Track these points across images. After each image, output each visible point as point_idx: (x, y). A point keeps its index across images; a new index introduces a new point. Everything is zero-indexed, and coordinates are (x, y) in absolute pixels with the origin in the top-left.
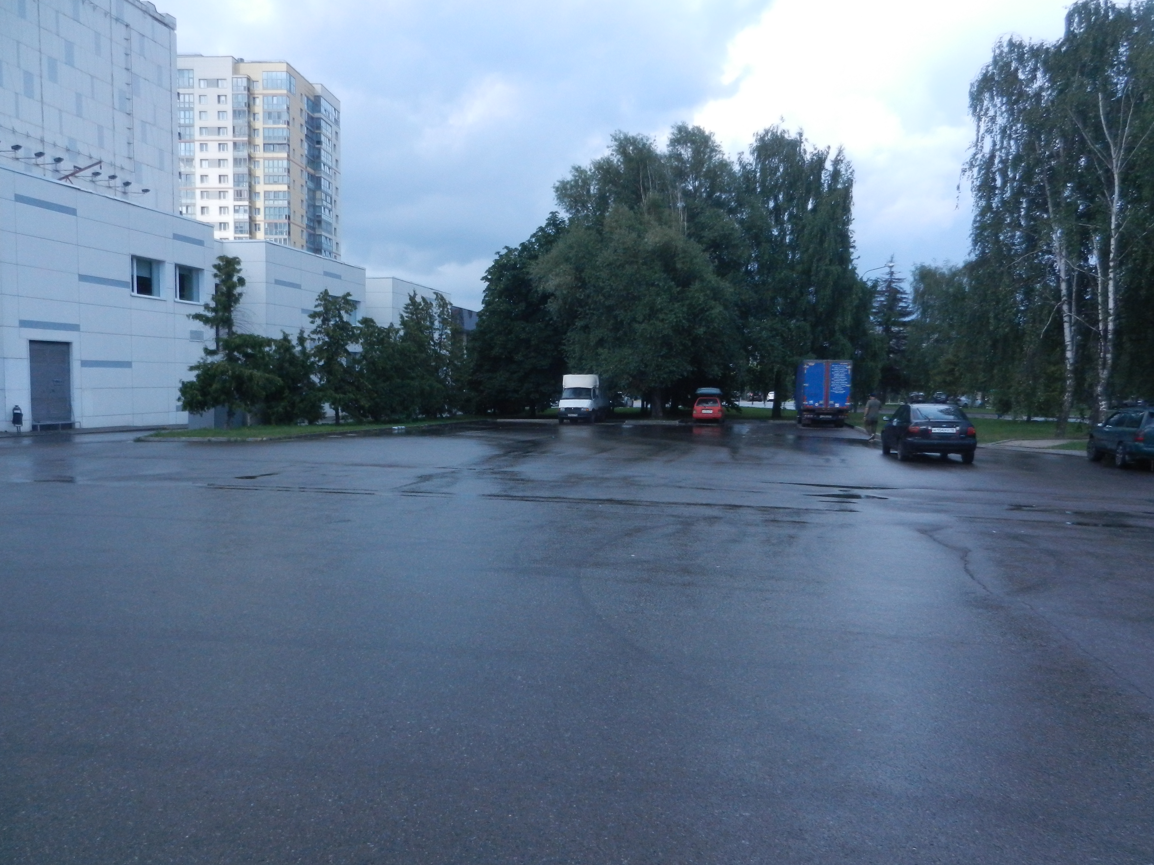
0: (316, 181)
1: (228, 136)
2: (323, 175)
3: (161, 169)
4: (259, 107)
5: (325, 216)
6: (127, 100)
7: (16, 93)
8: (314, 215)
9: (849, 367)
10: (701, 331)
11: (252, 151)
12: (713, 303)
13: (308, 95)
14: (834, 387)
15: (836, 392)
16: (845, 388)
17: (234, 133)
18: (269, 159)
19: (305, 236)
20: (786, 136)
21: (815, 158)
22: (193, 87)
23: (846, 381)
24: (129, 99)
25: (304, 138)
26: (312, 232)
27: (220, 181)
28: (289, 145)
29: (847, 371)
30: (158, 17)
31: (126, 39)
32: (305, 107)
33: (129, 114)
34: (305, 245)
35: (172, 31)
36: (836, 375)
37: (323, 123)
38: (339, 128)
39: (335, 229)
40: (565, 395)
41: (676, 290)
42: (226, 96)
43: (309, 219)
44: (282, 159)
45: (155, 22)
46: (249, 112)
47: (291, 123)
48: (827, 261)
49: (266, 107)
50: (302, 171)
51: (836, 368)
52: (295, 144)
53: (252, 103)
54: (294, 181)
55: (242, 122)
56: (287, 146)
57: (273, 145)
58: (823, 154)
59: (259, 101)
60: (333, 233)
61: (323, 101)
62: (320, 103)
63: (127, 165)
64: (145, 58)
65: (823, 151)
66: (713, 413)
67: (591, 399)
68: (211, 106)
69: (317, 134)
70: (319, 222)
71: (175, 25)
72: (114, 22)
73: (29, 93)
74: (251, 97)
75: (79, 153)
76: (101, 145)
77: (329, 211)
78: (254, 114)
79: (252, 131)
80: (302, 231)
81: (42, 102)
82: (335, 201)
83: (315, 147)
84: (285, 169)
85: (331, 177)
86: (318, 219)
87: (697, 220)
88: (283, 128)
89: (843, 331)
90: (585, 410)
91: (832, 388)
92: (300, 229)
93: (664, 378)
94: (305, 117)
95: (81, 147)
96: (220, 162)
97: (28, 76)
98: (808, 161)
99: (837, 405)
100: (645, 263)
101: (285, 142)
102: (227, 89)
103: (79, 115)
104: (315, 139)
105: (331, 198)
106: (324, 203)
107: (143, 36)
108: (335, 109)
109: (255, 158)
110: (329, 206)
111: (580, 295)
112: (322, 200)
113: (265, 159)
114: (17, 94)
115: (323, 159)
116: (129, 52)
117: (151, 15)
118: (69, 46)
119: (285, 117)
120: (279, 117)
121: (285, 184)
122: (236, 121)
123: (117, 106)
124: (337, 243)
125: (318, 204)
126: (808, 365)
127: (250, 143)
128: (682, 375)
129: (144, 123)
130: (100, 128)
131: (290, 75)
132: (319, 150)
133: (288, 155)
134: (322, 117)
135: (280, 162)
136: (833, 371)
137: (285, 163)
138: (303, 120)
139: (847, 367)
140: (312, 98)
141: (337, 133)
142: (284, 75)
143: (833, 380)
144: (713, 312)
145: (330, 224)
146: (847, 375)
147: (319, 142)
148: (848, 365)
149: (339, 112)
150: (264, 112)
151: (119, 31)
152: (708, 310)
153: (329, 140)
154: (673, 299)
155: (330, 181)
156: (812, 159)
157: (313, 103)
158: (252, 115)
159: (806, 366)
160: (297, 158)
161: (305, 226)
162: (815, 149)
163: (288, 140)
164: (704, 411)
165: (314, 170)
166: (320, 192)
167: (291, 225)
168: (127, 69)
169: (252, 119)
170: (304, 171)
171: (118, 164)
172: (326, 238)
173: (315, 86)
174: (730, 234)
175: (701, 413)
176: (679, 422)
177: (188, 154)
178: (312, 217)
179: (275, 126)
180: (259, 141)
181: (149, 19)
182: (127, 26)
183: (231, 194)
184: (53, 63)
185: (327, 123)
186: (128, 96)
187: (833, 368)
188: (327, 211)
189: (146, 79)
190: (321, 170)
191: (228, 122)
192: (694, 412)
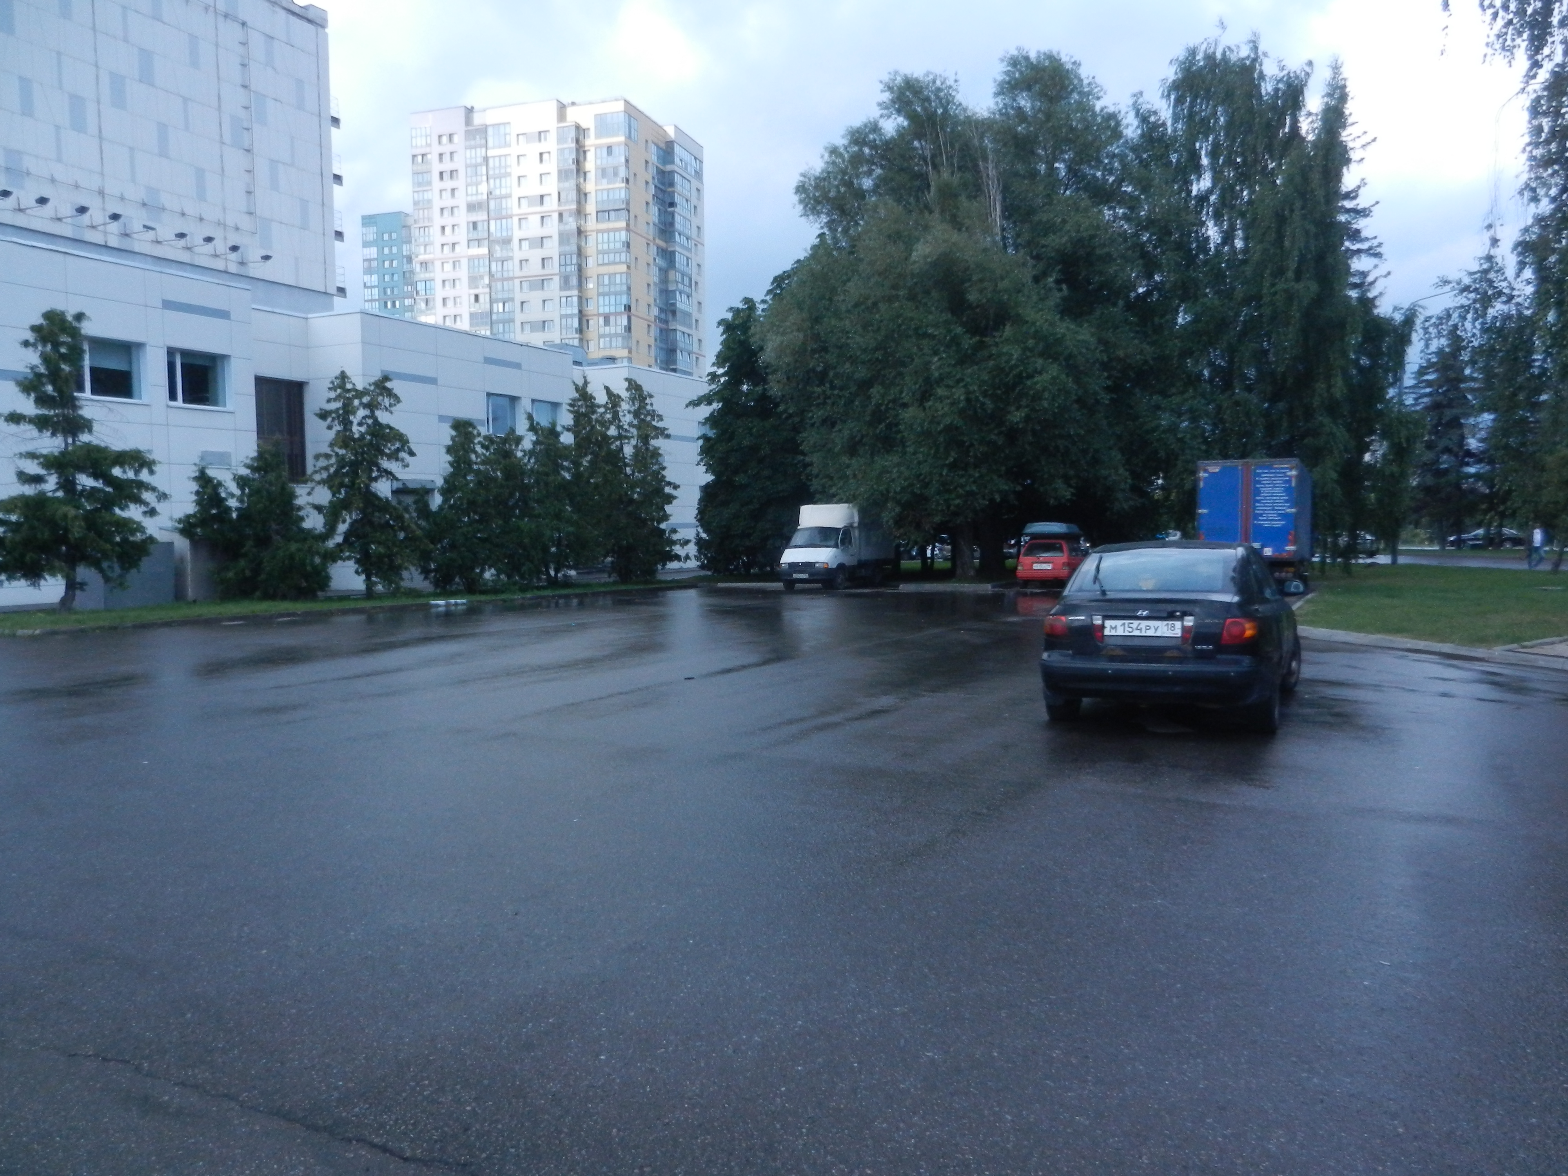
0: (668, 256)
1: (552, 204)
2: (678, 249)
3: (304, 227)
4: (590, 165)
5: (681, 303)
6: (245, 132)
7: (56, 126)
8: (667, 303)
9: (1294, 473)
10: (1016, 416)
11: (583, 222)
12: (1040, 362)
13: (656, 140)
14: (1261, 515)
15: (1267, 524)
16: (1285, 516)
17: (559, 200)
18: (603, 231)
19: (654, 331)
20: (1233, 58)
21: (1281, 86)
22: (509, 146)
23: (1286, 501)
24: (247, 129)
25: (650, 199)
26: (664, 326)
27: (543, 266)
28: (629, 211)
29: (1289, 482)
30: (297, 10)
31: (241, 43)
32: (654, 159)
33: (248, 151)
34: (653, 346)
35: (320, 29)
36: (1266, 491)
37: (677, 179)
38: (702, 183)
39: (697, 321)
40: (797, 539)
41: (968, 342)
42: (549, 152)
43: (661, 310)
44: (618, 230)
45: (293, 19)
46: (578, 171)
47: (631, 180)
48: (1290, 274)
49: (599, 162)
50: (648, 244)
51: (1265, 477)
52: (638, 208)
53: (582, 159)
54: (636, 258)
55: (571, 183)
56: (625, 213)
57: (609, 211)
58: (1297, 77)
59: (590, 156)
60: (694, 326)
61: (677, 149)
62: (673, 149)
63: (245, 223)
64: (275, 69)
65: (1298, 72)
66: (1053, 569)
67: (836, 546)
68: (531, 167)
69: (669, 193)
70: (674, 313)
71: (326, 20)
72: (221, 19)
73: (79, 125)
74: (580, 151)
75: (163, 209)
76: (201, 196)
77: (688, 297)
78: (585, 173)
79: (582, 196)
80: (649, 326)
81: (100, 137)
82: (696, 283)
83: (666, 211)
84: (623, 243)
85: (690, 250)
86: (673, 308)
87: (1036, 218)
88: (620, 188)
89: (1332, 408)
90: (822, 566)
91: (1256, 516)
92: (645, 324)
93: (957, 506)
94: (652, 171)
95: (166, 200)
96: (541, 241)
97: (76, 102)
98: (1267, 94)
99: (1268, 552)
100: (912, 297)
101: (624, 206)
102: (551, 144)
103: (163, 153)
104: (668, 200)
105: (690, 280)
106: (680, 286)
107: (272, 38)
108: (696, 158)
109: (586, 231)
110: (687, 289)
111: (815, 363)
112: (677, 282)
113: (598, 231)
114: (58, 127)
115: (678, 226)
116: (246, 62)
117: (285, 9)
118: (146, 57)
119: (622, 173)
120: (616, 174)
121: (623, 263)
122: (562, 185)
123: (227, 138)
124: (700, 341)
125: (672, 287)
126: (1206, 471)
127: (580, 212)
128: (992, 501)
129: (274, 163)
130: (200, 173)
131: (630, 116)
132: (673, 214)
133: (628, 225)
134: (676, 169)
135: (617, 234)
136: (1259, 482)
137: (623, 235)
138: (649, 175)
139: (1289, 473)
140: (663, 145)
141: (698, 190)
142: (622, 117)
143: (1259, 501)
144: (1037, 378)
145: (688, 315)
146: (1288, 490)
147: (672, 204)
148: (1291, 469)
149: (701, 162)
150: (596, 169)
151: (230, 33)
152: (1030, 377)
153: (687, 200)
154: (964, 360)
155: (689, 255)
156: (1277, 90)
157: (664, 151)
158: (582, 175)
159: (1202, 474)
160: (642, 228)
161: (653, 319)
162: (1282, 69)
163: (628, 203)
164: (1036, 566)
165: (666, 242)
166: (674, 272)
167: (633, 318)
168: (245, 87)
169: (582, 180)
170: (651, 244)
171: (230, 222)
172: (683, 333)
173: (665, 128)
174: (1092, 237)
175: (1031, 569)
176: (993, 587)
177: (504, 234)
178: (663, 307)
179: (611, 186)
180: (591, 208)
181: (282, 14)
182: (244, 24)
183: (556, 281)
184: (118, 81)
185: (683, 177)
186: (246, 125)
187: (1259, 475)
188: (684, 297)
189: (276, 100)
190: (675, 242)
191: (551, 186)
192: (1019, 568)
